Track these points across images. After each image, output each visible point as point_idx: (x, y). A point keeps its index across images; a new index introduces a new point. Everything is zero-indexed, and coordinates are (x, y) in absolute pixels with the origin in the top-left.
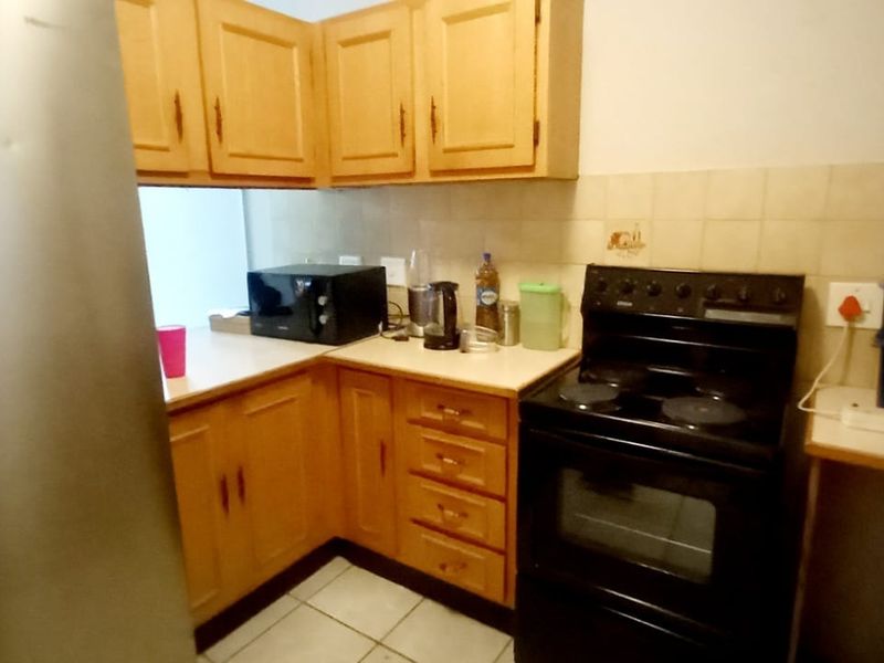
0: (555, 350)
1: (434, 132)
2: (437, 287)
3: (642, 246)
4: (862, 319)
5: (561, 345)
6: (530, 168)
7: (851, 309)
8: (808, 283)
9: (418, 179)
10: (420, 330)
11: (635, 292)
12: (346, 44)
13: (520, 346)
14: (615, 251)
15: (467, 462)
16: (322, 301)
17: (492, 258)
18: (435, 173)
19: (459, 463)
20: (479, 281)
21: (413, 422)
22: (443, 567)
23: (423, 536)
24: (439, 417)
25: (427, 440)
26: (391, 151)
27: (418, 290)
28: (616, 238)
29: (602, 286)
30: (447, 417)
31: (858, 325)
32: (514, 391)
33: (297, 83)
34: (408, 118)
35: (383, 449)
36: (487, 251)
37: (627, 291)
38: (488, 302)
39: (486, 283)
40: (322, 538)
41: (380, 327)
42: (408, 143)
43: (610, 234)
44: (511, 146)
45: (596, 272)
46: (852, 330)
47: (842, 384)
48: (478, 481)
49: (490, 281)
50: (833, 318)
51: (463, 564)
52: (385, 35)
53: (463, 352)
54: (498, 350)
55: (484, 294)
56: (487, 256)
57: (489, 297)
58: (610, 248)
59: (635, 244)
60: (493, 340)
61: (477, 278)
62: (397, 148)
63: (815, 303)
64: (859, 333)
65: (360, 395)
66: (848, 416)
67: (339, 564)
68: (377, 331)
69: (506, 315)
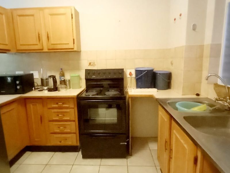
0: (79, 88)
1: (48, 40)
2: (50, 77)
3: (95, 65)
4: (132, 76)
5: (81, 87)
6: (73, 49)
7: (131, 74)
8: (124, 70)
9: (44, 51)
10: (46, 88)
11: (95, 74)
12: (20, 16)
13: (71, 89)
14: (90, 66)
15: (65, 115)
16: (18, 82)
17: (63, 69)
18: (49, 49)
19: (63, 115)
20: (60, 75)
21: (50, 108)
22: (60, 142)
23: (55, 136)
24: (57, 106)
25: (54, 112)
26: (36, 44)
27: (43, 78)
28: (90, 64)
29: (89, 74)
30: (59, 105)
31: (132, 77)
32: (75, 96)
33: (5, 24)
34: (40, 36)
35: (41, 117)
36: (61, 68)
37: (94, 74)
38: (63, 79)
39: (62, 75)
40: (23, 147)
41: (33, 89)
42: (41, 42)
43: (89, 63)
44: (68, 44)
45: (87, 70)
46: (131, 77)
47: (131, 87)
48: (68, 118)
49: (63, 75)
50: (128, 76)
51: (66, 139)
52: (33, 15)
53: (59, 91)
54: (67, 90)
55: (62, 78)
56: (61, 69)
57: (63, 78)
58: (89, 66)
59: (94, 65)
60: (65, 88)
61: (60, 74)
62: (38, 43)
63: (125, 73)
64: (132, 78)
65: (33, 105)
66: (133, 90)
67: (28, 154)
68: (33, 90)
69: (67, 82)
